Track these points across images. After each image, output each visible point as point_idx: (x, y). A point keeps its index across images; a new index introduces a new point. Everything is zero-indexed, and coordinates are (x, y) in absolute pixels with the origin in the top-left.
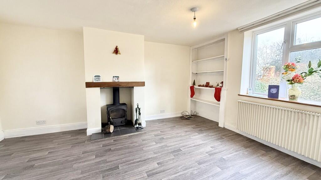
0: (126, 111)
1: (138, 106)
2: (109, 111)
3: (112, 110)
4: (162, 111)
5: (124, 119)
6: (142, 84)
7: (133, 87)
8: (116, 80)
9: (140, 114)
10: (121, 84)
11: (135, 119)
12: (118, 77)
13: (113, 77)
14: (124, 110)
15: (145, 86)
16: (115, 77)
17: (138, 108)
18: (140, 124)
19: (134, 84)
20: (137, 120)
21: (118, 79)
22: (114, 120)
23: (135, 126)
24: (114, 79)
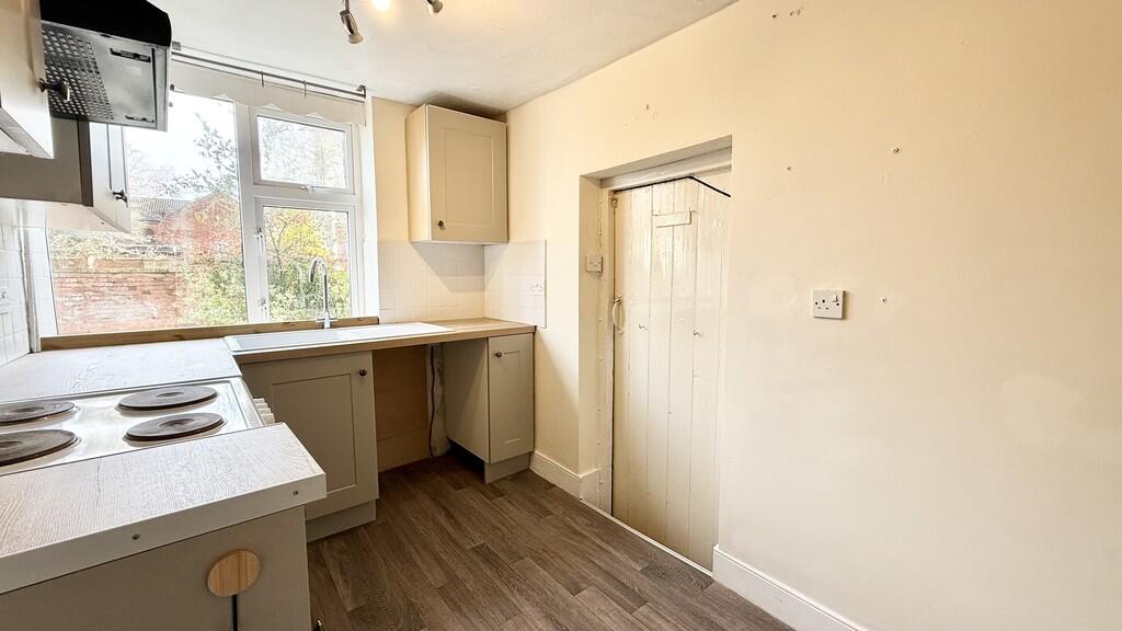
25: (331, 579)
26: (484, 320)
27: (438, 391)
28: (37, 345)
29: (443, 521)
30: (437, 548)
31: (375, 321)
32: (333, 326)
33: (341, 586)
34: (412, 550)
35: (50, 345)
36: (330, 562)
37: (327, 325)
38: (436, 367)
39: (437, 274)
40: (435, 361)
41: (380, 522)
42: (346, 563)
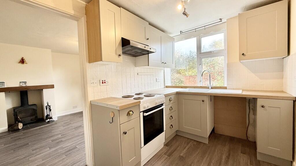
0: (36, 110)
1: (48, 104)
2: (16, 112)
3: (19, 111)
4: (75, 107)
5: (34, 117)
6: (52, 87)
7: (42, 90)
8: (23, 85)
9: (50, 110)
10: (28, 88)
11: (46, 115)
12: (25, 83)
13: (20, 82)
14: (34, 109)
15: (54, 88)
16: (22, 82)
17: (48, 105)
18: (51, 118)
19: (43, 87)
20: (48, 115)
21: (25, 84)
22: (22, 119)
23: (47, 121)
24: (21, 84)
25: (185, 148)
26: (282, 92)
27: (252, 116)
28: (165, 87)
29: (224, 157)
30: (213, 161)
31: (225, 88)
32: (212, 88)
33: (185, 150)
34: (207, 156)
35: (167, 87)
36: (189, 145)
37: (210, 88)
38: (251, 107)
39: (253, 73)
40: (251, 105)
41: (208, 145)
42: (191, 147)
